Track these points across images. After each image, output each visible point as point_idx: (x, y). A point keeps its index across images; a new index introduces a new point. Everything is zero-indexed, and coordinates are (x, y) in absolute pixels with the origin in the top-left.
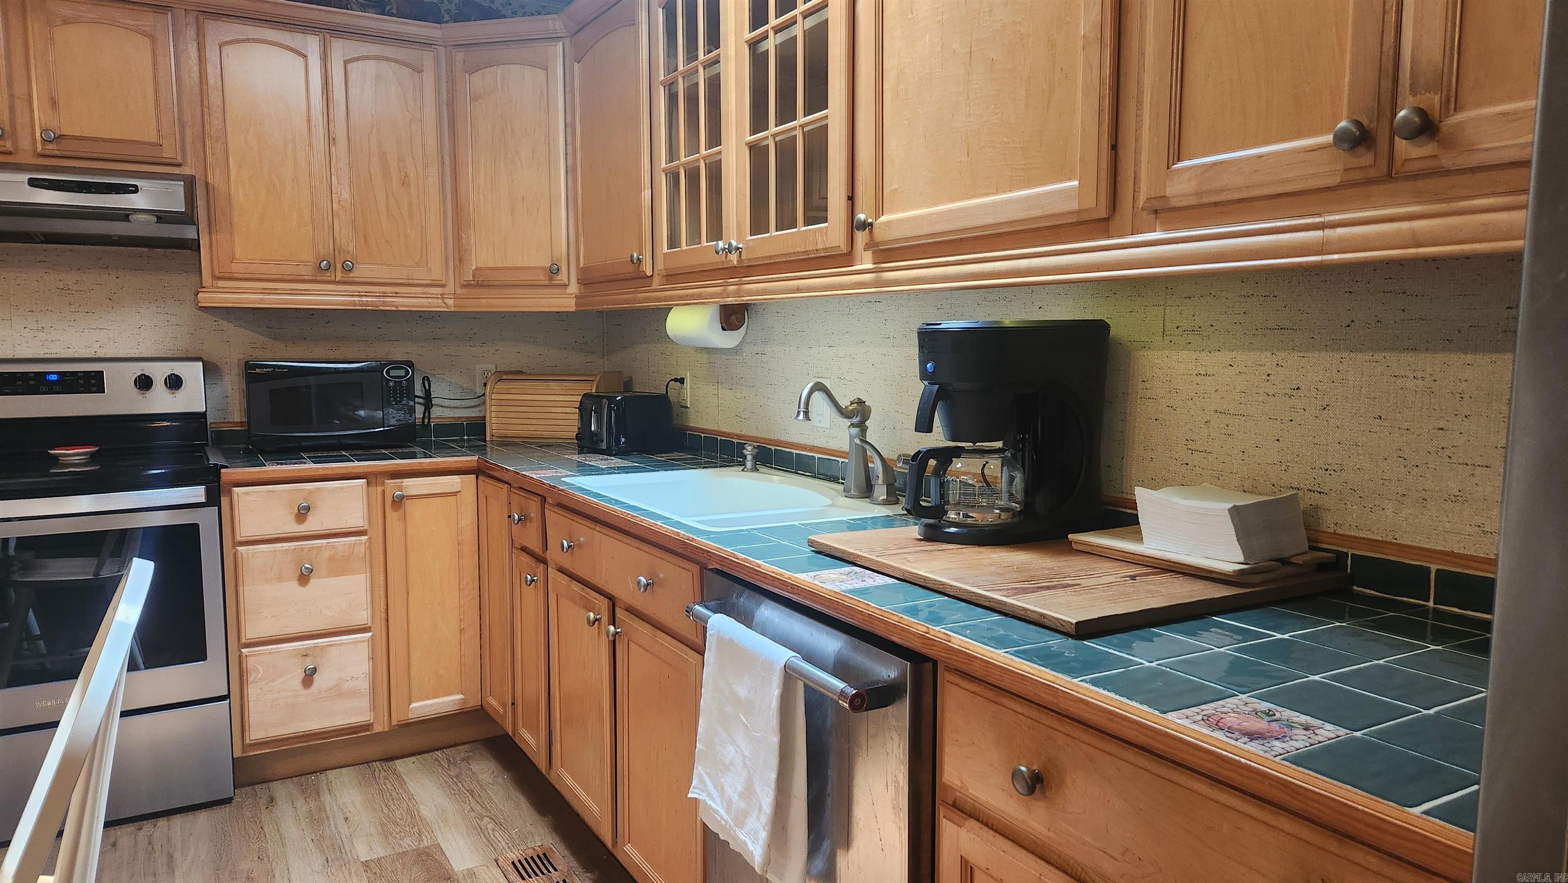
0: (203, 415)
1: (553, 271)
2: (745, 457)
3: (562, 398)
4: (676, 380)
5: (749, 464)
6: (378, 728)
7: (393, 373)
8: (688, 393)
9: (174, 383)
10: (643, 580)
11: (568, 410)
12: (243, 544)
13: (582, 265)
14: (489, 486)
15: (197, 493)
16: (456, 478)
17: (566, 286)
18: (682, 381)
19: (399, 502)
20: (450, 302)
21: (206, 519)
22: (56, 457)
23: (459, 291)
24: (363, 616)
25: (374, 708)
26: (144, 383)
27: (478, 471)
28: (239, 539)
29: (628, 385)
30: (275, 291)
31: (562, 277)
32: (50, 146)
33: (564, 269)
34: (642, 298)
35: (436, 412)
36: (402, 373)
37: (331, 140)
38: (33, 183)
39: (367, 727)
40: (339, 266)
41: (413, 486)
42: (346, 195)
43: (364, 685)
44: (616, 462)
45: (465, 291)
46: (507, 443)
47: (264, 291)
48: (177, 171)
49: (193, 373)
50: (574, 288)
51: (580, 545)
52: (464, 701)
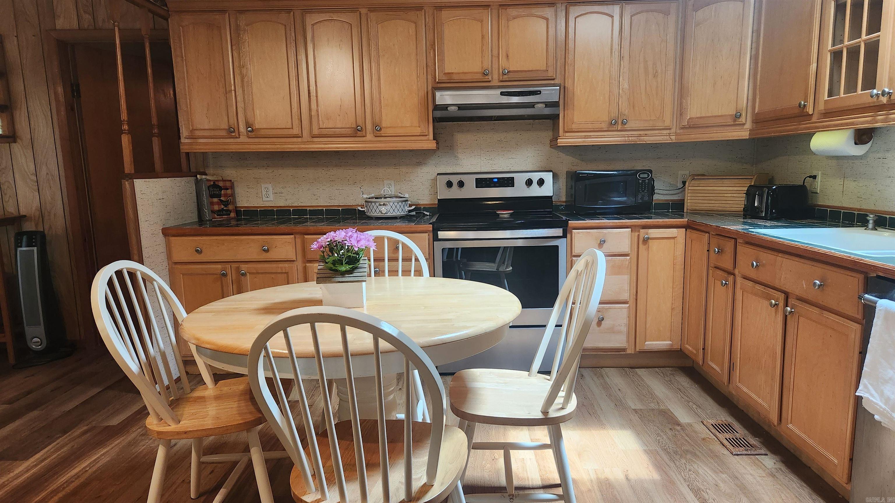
0: (551, 197)
1: (737, 116)
2: (868, 221)
3: (731, 188)
4: (810, 177)
5: (870, 226)
6: (629, 352)
7: (641, 176)
8: (818, 185)
9: (541, 182)
10: (818, 282)
11: (735, 195)
12: (575, 256)
13: (756, 111)
14: (695, 235)
15: (558, 232)
16: (675, 230)
17: (744, 124)
18: (814, 177)
19: (646, 241)
20: (673, 137)
21: (562, 244)
22: (498, 215)
23: (678, 131)
24: (625, 296)
25: (628, 341)
26: (529, 182)
27: (687, 227)
28: (574, 254)
29: (771, 181)
30: (590, 137)
31: (743, 120)
32: (505, 77)
33: (744, 115)
34: (803, 127)
35: (655, 197)
36: (646, 176)
37: (621, 58)
38: (502, 94)
39: (624, 350)
40: (620, 122)
41: (654, 233)
42: (626, 86)
43: (624, 329)
44: (776, 223)
45: (681, 131)
46: (695, 212)
47: (586, 137)
48: (552, 82)
49: (548, 177)
50: (748, 125)
51: (763, 265)
52: (672, 345)
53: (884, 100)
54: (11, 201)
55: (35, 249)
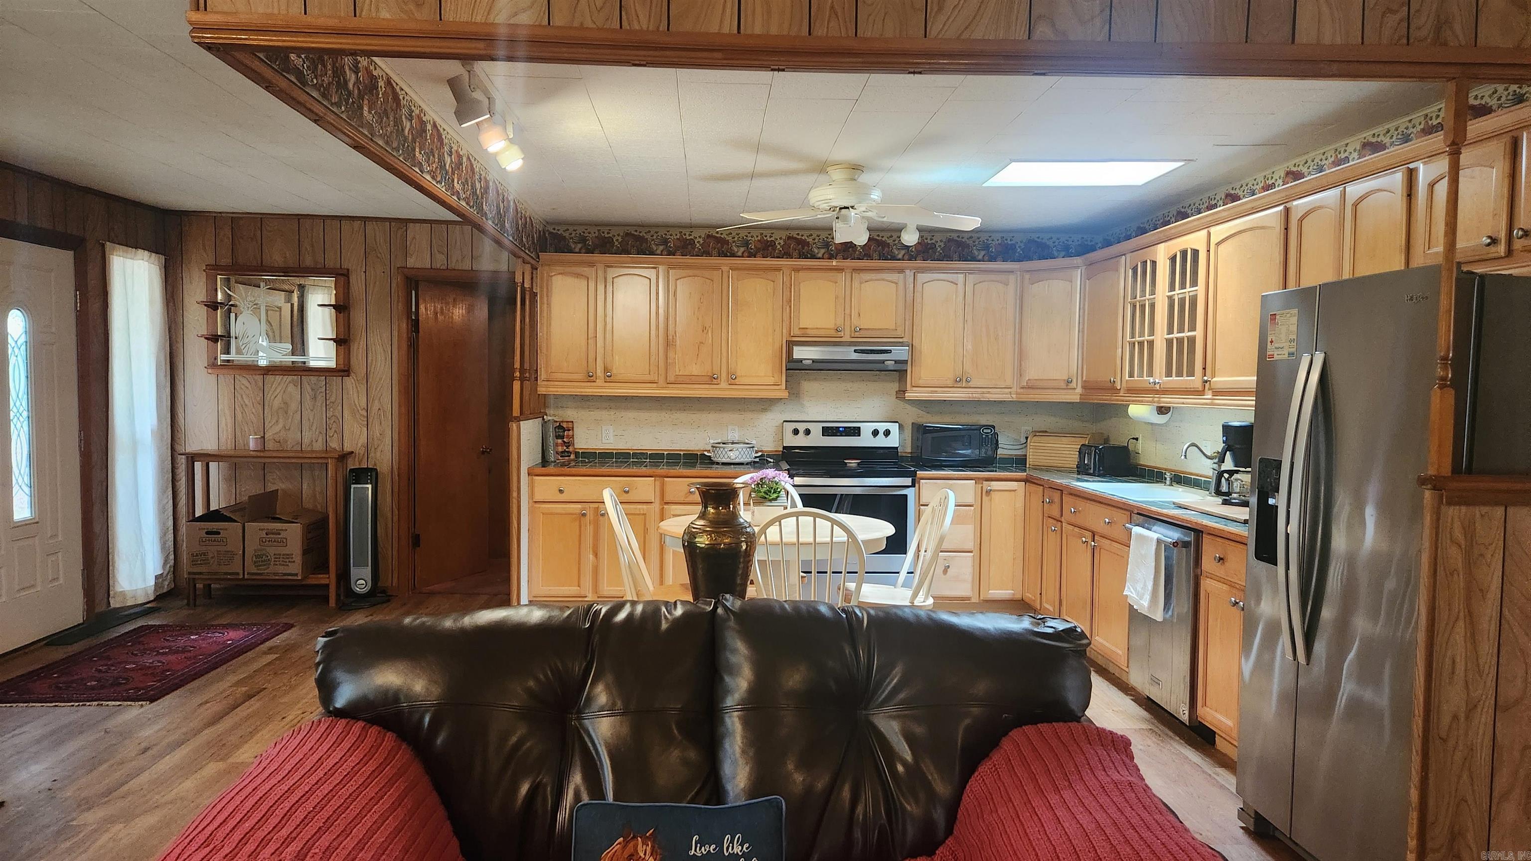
0: (897, 448)
1: (1069, 382)
2: (1166, 479)
3: (1069, 446)
4: (1133, 439)
5: (1168, 482)
6: (973, 600)
7: (985, 431)
8: (1140, 446)
9: (887, 433)
10: (1107, 520)
11: (1072, 453)
12: (922, 505)
13: (1084, 379)
14: (1033, 488)
15: (908, 481)
16: (1015, 483)
17: (1075, 389)
18: (1137, 439)
19: (988, 492)
20: (1014, 396)
21: (910, 493)
22: (846, 463)
23: (1019, 390)
24: (970, 545)
25: (973, 590)
26: (875, 433)
27: (1026, 481)
28: (921, 503)
29: (1107, 440)
30: (936, 392)
31: (1074, 385)
32: (856, 333)
33: (1075, 380)
34: (1114, 399)
35: (1000, 451)
36: (989, 431)
37: (965, 321)
38: (855, 351)
39: (969, 599)
40: (964, 380)
41: (995, 485)
42: (970, 347)
43: (970, 579)
44: (1099, 479)
45: (1022, 390)
46: (1036, 468)
47: (932, 392)
48: (901, 340)
49: (894, 428)
50: (1079, 390)
51: (1079, 512)
52: (1014, 594)
53: (1157, 387)
54: (336, 435)
55: (370, 486)
